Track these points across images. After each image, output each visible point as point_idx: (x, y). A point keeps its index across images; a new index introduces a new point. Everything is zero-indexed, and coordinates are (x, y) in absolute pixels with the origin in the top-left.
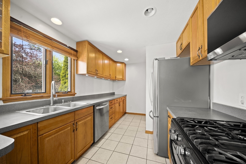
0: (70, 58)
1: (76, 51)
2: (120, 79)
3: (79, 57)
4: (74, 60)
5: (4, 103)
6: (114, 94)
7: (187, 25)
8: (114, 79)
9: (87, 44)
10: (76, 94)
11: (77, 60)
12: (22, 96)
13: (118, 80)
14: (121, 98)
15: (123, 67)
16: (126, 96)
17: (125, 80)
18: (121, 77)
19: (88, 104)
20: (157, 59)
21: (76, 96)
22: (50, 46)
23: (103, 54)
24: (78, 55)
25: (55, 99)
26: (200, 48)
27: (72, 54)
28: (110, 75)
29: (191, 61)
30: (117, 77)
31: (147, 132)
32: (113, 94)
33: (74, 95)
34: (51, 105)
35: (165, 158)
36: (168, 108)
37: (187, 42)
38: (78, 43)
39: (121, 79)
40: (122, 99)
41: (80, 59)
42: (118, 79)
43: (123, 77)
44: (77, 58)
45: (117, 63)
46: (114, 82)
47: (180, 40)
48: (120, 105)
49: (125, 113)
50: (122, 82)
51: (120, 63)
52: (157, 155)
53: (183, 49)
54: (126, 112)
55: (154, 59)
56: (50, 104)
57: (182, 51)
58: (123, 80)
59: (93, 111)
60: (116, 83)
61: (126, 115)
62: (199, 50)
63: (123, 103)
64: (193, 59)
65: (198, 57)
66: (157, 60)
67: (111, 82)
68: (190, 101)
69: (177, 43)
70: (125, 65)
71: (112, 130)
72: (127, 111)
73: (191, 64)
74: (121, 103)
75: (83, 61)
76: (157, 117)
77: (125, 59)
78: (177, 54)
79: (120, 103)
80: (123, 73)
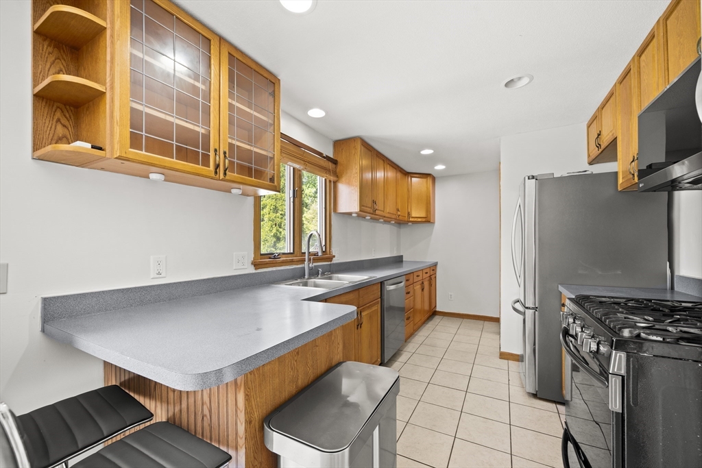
0: (324, 179)
1: (335, 162)
2: (419, 220)
3: (341, 175)
4: (330, 181)
5: (256, 269)
6: (402, 261)
7: (611, 95)
8: (406, 219)
9: (359, 145)
10: (334, 256)
11: (335, 183)
12: (270, 258)
13: (414, 222)
14: (425, 271)
15: (427, 188)
16: (435, 265)
17: (434, 223)
18: (423, 215)
19: (371, 278)
20: (533, 177)
21: (335, 261)
22: (302, 162)
23: (384, 161)
24: (338, 170)
25: (311, 265)
26: (636, 158)
27: (329, 171)
28: (398, 210)
29: (620, 181)
30: (414, 214)
31: (504, 356)
32: (398, 260)
33: (330, 259)
34: (306, 277)
35: (554, 405)
36: (561, 289)
37: (611, 134)
38: (338, 144)
39: (424, 220)
40: (428, 275)
41: (343, 179)
42: (416, 220)
43: (427, 215)
44: (337, 177)
45: (412, 177)
46: (400, 228)
47: (595, 121)
48: (423, 290)
49: (434, 313)
50: (424, 228)
51: (421, 176)
52: (535, 396)
53: (603, 147)
54: (436, 311)
55: (527, 178)
56: (304, 275)
57: (600, 150)
58: (428, 220)
59: (380, 293)
60: (405, 231)
61: (437, 319)
62: (633, 161)
63: (430, 285)
64: (623, 178)
65: (632, 176)
66: (534, 180)
67: (395, 229)
68: (619, 272)
69: (589, 127)
70: (434, 179)
71: (411, 347)
72: (438, 309)
73: (619, 189)
74: (426, 284)
75: (349, 183)
76: (533, 309)
77: (436, 165)
78: (589, 156)
79: (423, 283)
80: (428, 204)
